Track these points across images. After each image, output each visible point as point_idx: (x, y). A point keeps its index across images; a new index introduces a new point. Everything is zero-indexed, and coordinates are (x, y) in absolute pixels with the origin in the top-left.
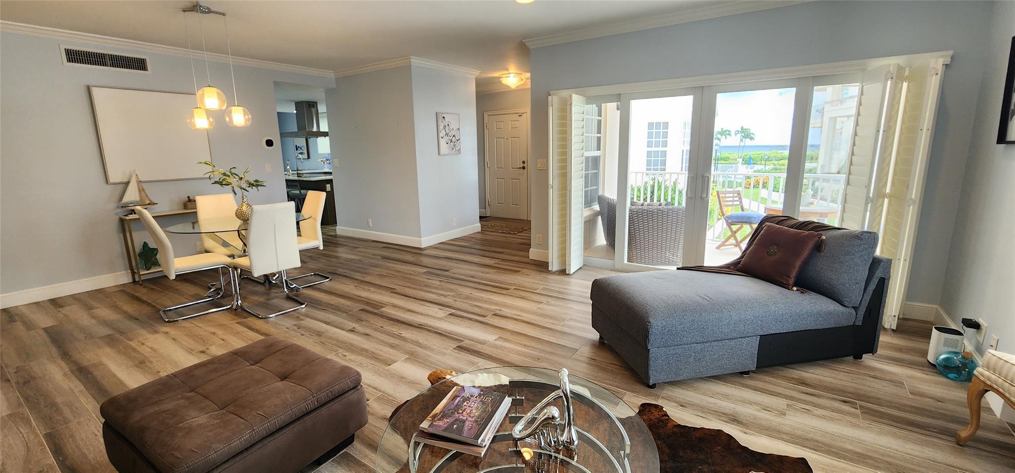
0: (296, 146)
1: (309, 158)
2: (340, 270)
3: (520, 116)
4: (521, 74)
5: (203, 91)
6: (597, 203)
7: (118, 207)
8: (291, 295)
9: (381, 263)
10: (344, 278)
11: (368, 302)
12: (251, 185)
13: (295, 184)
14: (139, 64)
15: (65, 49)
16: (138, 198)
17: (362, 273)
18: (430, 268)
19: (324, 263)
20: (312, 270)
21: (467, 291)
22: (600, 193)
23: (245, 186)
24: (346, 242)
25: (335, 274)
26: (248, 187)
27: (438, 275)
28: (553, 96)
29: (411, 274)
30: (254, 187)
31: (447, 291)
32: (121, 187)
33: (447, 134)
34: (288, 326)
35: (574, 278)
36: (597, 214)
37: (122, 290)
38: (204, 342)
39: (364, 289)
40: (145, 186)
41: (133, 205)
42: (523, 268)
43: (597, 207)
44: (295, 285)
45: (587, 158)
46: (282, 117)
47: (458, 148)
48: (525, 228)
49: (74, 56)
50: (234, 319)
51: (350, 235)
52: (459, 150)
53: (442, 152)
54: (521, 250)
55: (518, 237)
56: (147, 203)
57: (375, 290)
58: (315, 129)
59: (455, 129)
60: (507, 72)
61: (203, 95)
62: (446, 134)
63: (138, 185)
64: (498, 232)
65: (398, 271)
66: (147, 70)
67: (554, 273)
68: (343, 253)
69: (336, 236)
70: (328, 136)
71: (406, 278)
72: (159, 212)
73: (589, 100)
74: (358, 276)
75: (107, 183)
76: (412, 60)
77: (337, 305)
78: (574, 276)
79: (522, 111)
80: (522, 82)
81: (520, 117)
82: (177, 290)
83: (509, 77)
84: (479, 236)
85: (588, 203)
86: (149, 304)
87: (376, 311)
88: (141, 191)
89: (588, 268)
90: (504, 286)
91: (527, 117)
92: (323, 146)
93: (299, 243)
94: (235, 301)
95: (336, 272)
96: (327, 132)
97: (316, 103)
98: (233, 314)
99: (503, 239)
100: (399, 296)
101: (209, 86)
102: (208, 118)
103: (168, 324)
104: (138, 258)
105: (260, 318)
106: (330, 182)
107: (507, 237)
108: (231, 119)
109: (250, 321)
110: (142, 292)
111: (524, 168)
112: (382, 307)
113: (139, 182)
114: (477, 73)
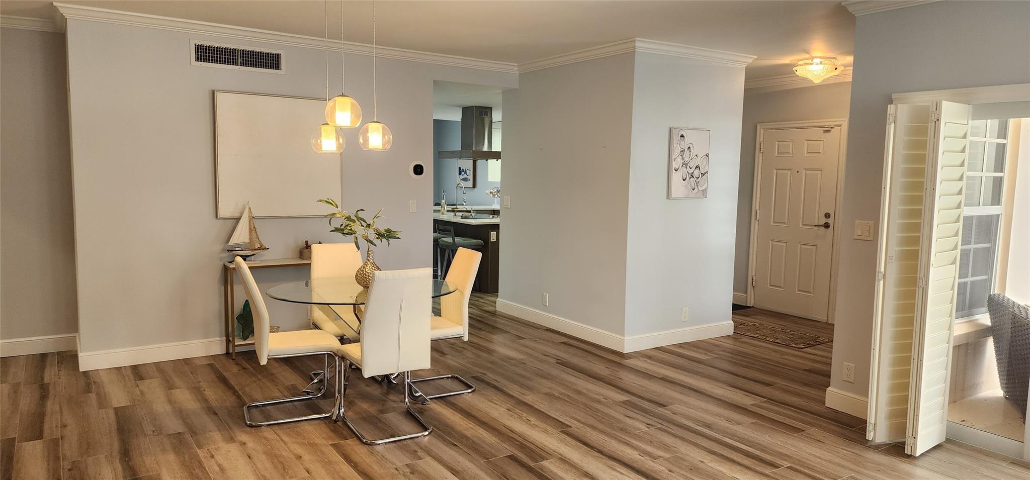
0: (460, 168)
1: (474, 186)
2: (490, 375)
3: (826, 131)
4: (834, 58)
5: (335, 101)
6: (985, 309)
7: (223, 250)
8: (412, 411)
9: (555, 371)
10: (493, 390)
11: (523, 445)
12: (380, 235)
13: (448, 228)
14: (271, 61)
15: (195, 45)
16: (247, 240)
17: (522, 386)
18: (633, 394)
19: (471, 358)
20: (449, 368)
21: (695, 455)
22: (995, 290)
23: (372, 236)
24: (508, 326)
25: (483, 381)
26: (377, 238)
27: (645, 411)
28: (899, 105)
29: (599, 402)
30: (384, 240)
31: (659, 448)
32: (230, 223)
33: (685, 164)
34: (399, 465)
35: (921, 467)
36: (985, 332)
37: (212, 364)
38: (284, 470)
39: (520, 417)
40: (257, 223)
41: (240, 249)
42: (810, 424)
43: (984, 319)
44: (420, 393)
45: (968, 220)
46: (439, 126)
47: (703, 188)
48: (820, 340)
49: (205, 54)
50: (330, 438)
51: (515, 314)
52: (704, 193)
53: (674, 193)
54: (806, 385)
55: (803, 354)
56: (256, 247)
57: (538, 423)
58: (485, 148)
59: (700, 156)
60: (807, 56)
61: (334, 108)
62: (683, 164)
63: (250, 221)
64: (766, 341)
65: (579, 393)
66: (281, 70)
67: (878, 448)
68: (502, 346)
69: (494, 314)
70: (500, 159)
71: (591, 408)
72: (267, 260)
73: (981, 111)
74: (514, 390)
75: (217, 217)
76: (638, 44)
77: (475, 439)
78: (919, 462)
79: (832, 124)
80: (836, 73)
81: (827, 134)
82: (272, 374)
83: (811, 64)
84: (729, 344)
85: (965, 307)
86: (235, 392)
87: (532, 464)
88: (252, 230)
89: (956, 448)
90: (769, 457)
91: (840, 136)
92: (493, 170)
93: (433, 328)
94: (337, 407)
95: (484, 377)
96: (500, 152)
97: (491, 108)
98: (331, 429)
99: (776, 357)
100: (573, 442)
101: (343, 95)
102: (338, 139)
103: (248, 429)
104: (236, 321)
105: (364, 443)
106: (496, 227)
107: (783, 353)
108: (366, 140)
109: (349, 445)
110: (231, 371)
111: (827, 226)
112: (543, 459)
113: (252, 218)
114: (749, 59)
